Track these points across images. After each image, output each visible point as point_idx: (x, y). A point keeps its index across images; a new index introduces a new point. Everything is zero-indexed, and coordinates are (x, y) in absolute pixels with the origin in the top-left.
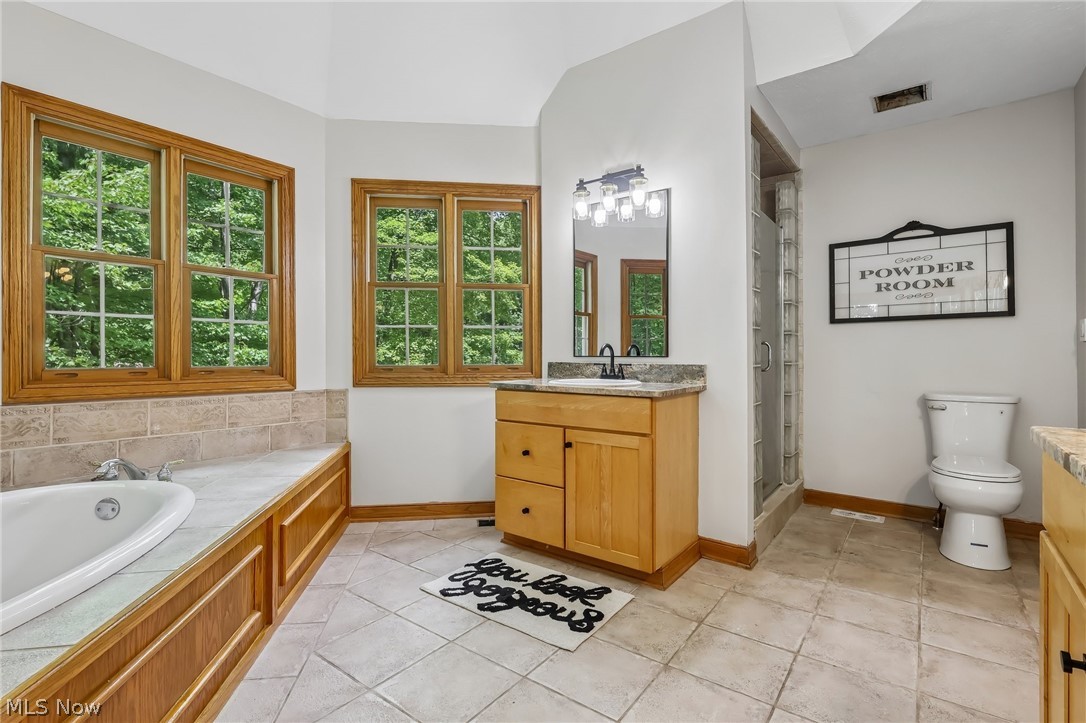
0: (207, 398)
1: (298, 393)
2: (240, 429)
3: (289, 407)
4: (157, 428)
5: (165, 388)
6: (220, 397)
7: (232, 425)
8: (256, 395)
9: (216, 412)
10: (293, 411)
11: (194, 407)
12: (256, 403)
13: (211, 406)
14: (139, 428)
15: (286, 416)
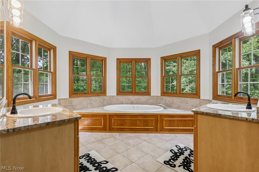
0: (183, 98)
1: (201, 99)
2: (188, 105)
3: (199, 102)
4: (175, 102)
5: (176, 96)
6: (185, 98)
7: (187, 103)
8: (191, 99)
9: (184, 101)
10: (199, 103)
11: (181, 99)
12: (191, 100)
13: (183, 99)
14: (173, 101)
15: (198, 104)
